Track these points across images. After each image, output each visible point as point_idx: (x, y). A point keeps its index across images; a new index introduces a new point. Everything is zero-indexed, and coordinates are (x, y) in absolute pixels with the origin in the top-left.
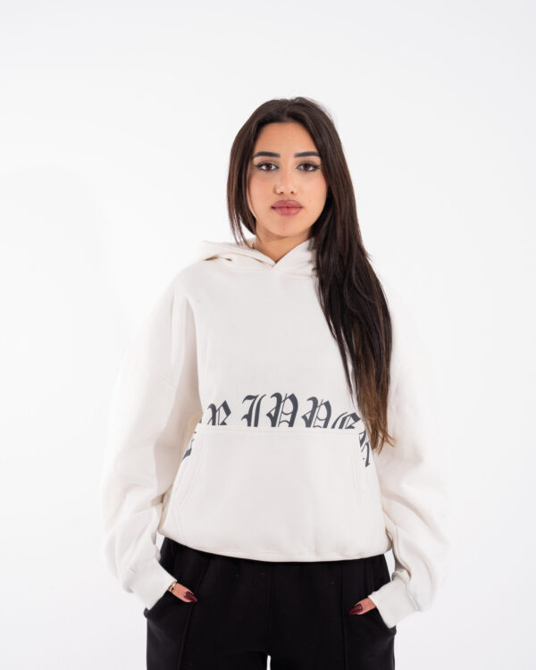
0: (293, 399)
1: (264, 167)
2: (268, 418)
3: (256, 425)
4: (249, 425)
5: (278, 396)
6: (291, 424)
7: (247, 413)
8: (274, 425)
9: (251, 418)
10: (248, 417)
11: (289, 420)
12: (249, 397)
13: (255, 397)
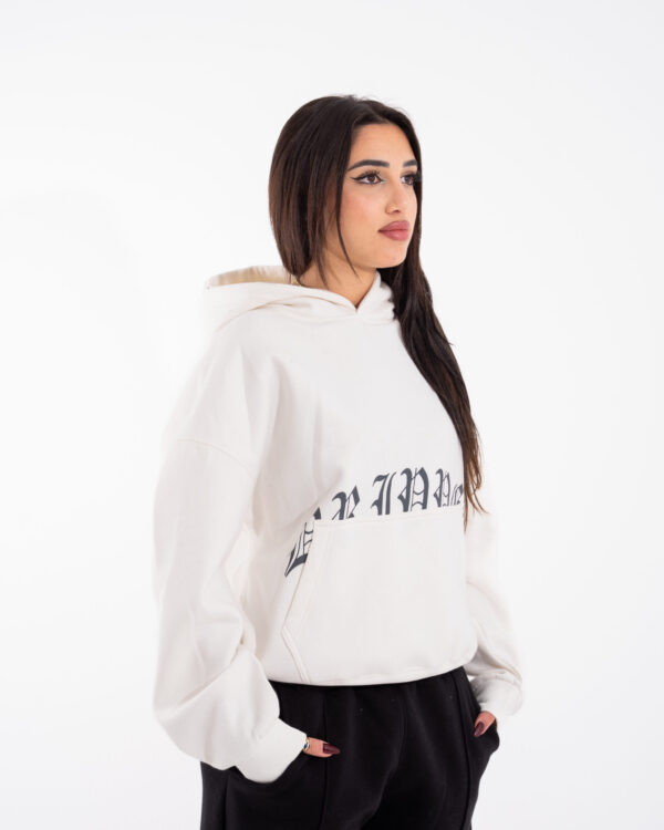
0: (423, 473)
1: (366, 180)
2: (400, 501)
3: (388, 512)
4: (380, 513)
5: (407, 472)
6: (424, 505)
7: (377, 498)
8: (406, 509)
9: (381, 505)
10: (378, 503)
11: (422, 501)
12: (379, 478)
13: (386, 477)
